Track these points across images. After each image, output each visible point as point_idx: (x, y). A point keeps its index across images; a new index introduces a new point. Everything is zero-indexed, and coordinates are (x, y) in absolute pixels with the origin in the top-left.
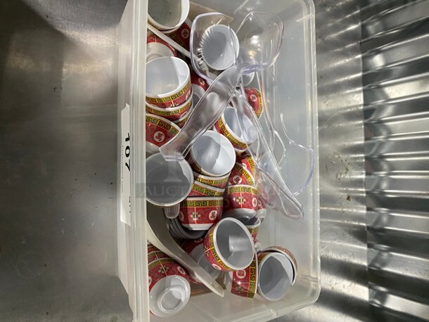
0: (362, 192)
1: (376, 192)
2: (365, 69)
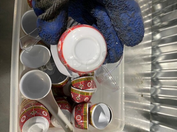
0: (149, 95)
1: (154, 95)
2: (153, 39)
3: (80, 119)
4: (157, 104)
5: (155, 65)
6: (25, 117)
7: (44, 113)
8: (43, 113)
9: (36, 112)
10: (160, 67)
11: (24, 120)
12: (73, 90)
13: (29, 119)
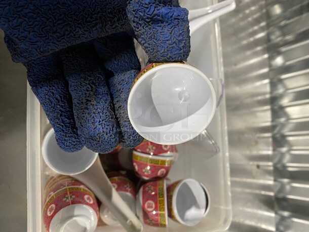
0: (270, 166)
2: (270, 66)
3: (152, 207)
4: (286, 180)
5: (278, 111)
6: (53, 206)
7: (88, 198)
8: (86, 199)
9: (73, 197)
10: (286, 115)
11: (53, 212)
12: (138, 156)
13: (62, 210)
